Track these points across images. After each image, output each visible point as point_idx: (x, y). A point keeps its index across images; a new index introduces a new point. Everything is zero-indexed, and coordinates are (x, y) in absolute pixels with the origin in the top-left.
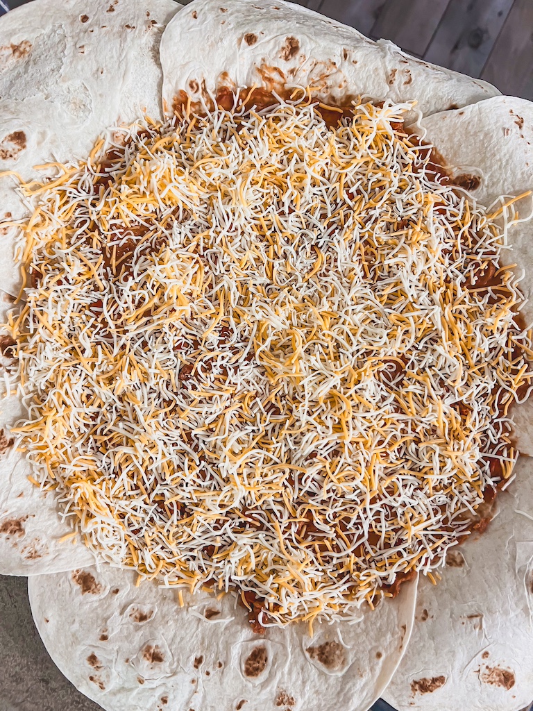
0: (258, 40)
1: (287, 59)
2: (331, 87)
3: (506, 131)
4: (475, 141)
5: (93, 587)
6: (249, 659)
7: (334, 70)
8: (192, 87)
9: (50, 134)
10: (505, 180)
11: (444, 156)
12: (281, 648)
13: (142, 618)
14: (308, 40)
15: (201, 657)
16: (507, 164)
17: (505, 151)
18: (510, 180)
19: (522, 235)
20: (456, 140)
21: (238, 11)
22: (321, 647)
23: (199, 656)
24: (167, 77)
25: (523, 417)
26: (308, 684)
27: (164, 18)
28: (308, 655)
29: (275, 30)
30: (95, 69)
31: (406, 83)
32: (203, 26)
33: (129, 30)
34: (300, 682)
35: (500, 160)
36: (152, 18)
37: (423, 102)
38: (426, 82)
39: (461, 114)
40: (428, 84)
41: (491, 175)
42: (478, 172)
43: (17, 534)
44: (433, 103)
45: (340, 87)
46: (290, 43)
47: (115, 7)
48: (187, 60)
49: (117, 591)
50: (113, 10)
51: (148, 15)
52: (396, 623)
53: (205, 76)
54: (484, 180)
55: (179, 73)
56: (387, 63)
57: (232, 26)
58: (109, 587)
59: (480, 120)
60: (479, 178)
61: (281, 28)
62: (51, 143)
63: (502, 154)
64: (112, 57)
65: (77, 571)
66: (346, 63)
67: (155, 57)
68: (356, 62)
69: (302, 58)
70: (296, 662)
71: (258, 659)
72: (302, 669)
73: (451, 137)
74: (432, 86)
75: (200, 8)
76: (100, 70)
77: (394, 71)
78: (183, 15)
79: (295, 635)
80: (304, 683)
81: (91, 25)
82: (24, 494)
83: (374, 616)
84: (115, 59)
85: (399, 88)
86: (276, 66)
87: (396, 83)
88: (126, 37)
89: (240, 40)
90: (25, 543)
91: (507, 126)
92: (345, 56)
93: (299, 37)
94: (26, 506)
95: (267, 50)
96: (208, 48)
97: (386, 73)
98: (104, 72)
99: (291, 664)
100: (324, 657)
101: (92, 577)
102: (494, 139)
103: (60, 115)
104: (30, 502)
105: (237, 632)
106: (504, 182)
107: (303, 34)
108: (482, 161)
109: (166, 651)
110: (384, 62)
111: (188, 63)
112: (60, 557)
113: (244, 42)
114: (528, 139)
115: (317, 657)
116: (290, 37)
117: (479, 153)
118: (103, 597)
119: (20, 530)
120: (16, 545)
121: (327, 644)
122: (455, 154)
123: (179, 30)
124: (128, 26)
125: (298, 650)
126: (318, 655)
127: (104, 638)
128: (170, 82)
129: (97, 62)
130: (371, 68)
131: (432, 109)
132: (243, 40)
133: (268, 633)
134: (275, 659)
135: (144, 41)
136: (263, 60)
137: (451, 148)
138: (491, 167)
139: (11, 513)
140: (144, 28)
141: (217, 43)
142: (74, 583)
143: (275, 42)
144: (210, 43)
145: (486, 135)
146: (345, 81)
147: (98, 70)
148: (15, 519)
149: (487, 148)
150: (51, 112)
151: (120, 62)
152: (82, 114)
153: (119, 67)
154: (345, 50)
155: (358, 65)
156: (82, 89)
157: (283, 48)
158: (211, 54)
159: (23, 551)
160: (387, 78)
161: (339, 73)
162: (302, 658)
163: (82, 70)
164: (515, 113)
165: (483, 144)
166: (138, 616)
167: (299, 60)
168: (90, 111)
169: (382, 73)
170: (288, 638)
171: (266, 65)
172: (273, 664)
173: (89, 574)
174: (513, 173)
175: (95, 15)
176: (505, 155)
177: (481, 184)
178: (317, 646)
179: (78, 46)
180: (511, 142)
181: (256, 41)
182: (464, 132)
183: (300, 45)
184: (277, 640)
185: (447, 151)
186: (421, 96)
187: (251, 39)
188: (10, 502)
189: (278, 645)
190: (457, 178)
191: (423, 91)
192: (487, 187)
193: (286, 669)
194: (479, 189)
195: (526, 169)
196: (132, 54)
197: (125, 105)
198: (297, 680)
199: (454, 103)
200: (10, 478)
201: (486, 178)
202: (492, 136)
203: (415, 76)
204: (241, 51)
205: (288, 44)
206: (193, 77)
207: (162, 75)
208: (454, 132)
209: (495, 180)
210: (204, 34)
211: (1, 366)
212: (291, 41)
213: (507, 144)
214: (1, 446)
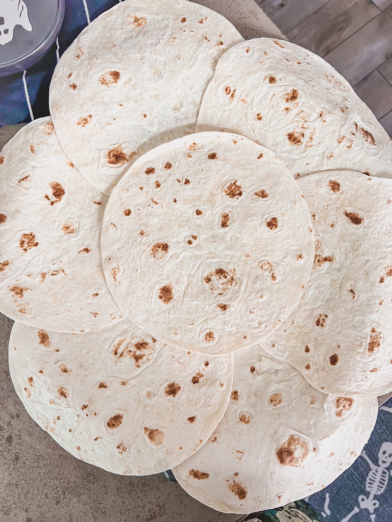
0: (276, 82)
1: (287, 101)
2: (305, 128)
3: (389, 201)
4: (370, 198)
5: (47, 342)
6: (112, 419)
8: (226, 90)
9: (134, 80)
12: (131, 421)
13: (65, 371)
14: (304, 96)
15: (87, 406)
16: (381, 220)
17: (383, 213)
18: (378, 230)
19: (370, 264)
20: (360, 192)
21: (274, 58)
23: (86, 405)
24: (215, 78)
25: (320, 363)
27: (229, 42)
28: (144, 430)
29: (289, 81)
30: (176, 55)
31: (347, 147)
32: (249, 59)
33: (206, 41)
34: (133, 442)
35: (378, 216)
36: (222, 39)
37: (352, 162)
38: (359, 152)
39: (370, 179)
41: (370, 222)
42: (363, 216)
43: (19, 295)
44: (358, 165)
46: (293, 93)
47: (204, 21)
48: (231, 74)
49: (58, 351)
50: (202, 23)
51: (220, 37)
52: (198, 437)
53: (237, 88)
54: (364, 222)
55: (223, 79)
56: (343, 130)
57: (266, 67)
58: (54, 346)
59: (378, 188)
60: (362, 220)
61: (292, 81)
62: (132, 86)
63: (381, 213)
64: (189, 52)
65: (42, 330)
66: (320, 119)
67: (214, 63)
68: (325, 122)
69: (296, 105)
70: (135, 432)
71: (117, 421)
72: (137, 436)
73: (358, 189)
74: (361, 156)
75: (253, 46)
76: (179, 57)
77: (344, 137)
78: (241, 46)
79: (142, 418)
81: (185, 26)
82: (31, 276)
83: (189, 427)
84: (190, 54)
85: (342, 148)
86: (279, 102)
87: (342, 144)
88: (202, 44)
89: (266, 78)
90: (21, 302)
92: (321, 115)
93: (300, 92)
94: (30, 282)
95: (279, 91)
96: (246, 73)
97: (339, 136)
98: (181, 59)
99: (132, 431)
100: (152, 435)
101: (48, 337)
102: (380, 203)
103: (144, 73)
104: (33, 281)
105: (111, 402)
106: (375, 229)
107: (303, 91)
108: (369, 211)
109: (70, 394)
110: (341, 129)
111: (230, 76)
112: (36, 319)
113: (268, 80)
115: (148, 434)
116: (295, 89)
117: (369, 206)
118: (49, 350)
119: (21, 294)
120: (16, 301)
121: (157, 430)
123: (234, 55)
124: (206, 38)
125: (140, 426)
126: (149, 433)
127: (41, 372)
128: (215, 82)
129: (179, 51)
130: (332, 129)
131: (355, 168)
132: (268, 79)
133: (128, 410)
134: (126, 424)
135: (211, 52)
136: (274, 95)
137: (355, 195)
138: (372, 217)
139: (20, 283)
140: (215, 44)
141: (252, 73)
142: (37, 335)
143: (285, 88)
144: (248, 71)
145: (377, 198)
147: (177, 56)
148: (21, 287)
149: (374, 205)
150: (140, 69)
151: (192, 58)
152: (157, 77)
153: (190, 60)
154: (322, 112)
155: (325, 124)
156: (163, 63)
157: (288, 94)
158: (246, 77)
159: (18, 306)
160: (339, 139)
161: (313, 123)
162: (140, 431)
163: (169, 52)
165: (374, 202)
166: (63, 369)
167: (294, 105)
168: (162, 78)
169: (337, 135)
171: (274, 99)
172: (123, 427)
173: (47, 335)
174: (382, 228)
175: (190, 21)
176: (382, 215)
177: (362, 224)
178: (151, 429)
179: (172, 37)
180: (388, 209)
181: (274, 82)
182: (366, 190)
183: (298, 96)
185: (352, 196)
186: (353, 158)
187: (272, 80)
188: (22, 277)
189: (130, 418)
190: (351, 214)
191: (355, 156)
192: (365, 227)
194: (359, 226)
196: (201, 56)
197: (184, 82)
199: (368, 172)
200: (27, 264)
201: (366, 222)
202: (379, 201)
203: (355, 146)
204: (263, 84)
205: (292, 92)
206: (229, 86)
207: (213, 76)
208: (361, 188)
209: (370, 225)
210: (247, 64)
211: (49, 199)
212: (295, 92)
213: (386, 209)
214: (30, 244)
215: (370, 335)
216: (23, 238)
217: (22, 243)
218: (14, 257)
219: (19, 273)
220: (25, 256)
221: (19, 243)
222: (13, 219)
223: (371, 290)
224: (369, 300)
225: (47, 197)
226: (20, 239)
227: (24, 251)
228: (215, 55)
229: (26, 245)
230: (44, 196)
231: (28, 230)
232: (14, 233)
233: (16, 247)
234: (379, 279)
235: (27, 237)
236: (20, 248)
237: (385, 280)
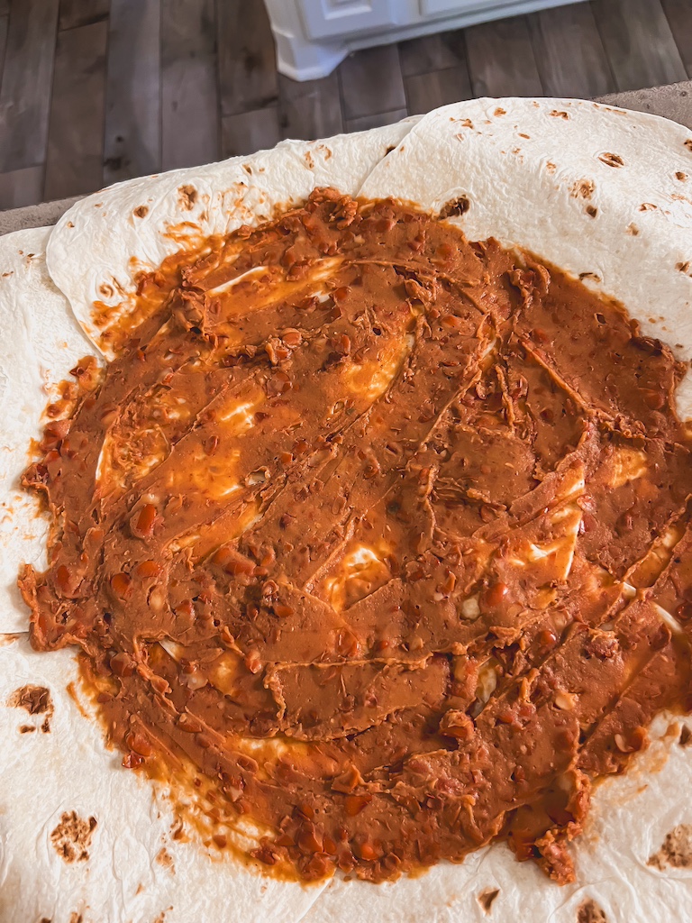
0: (149, 208)
1: (189, 208)
2: (252, 208)
3: (459, 137)
4: (434, 164)
7: (246, 190)
8: (104, 292)
10: (492, 181)
11: (412, 200)
12: (613, 884)
14: (201, 179)
16: (482, 164)
17: (472, 153)
18: (497, 177)
19: (549, 220)
20: (414, 176)
21: (115, 198)
22: (663, 847)
24: (72, 298)
26: (682, 910)
27: (39, 246)
28: (654, 869)
29: (162, 191)
31: (326, 158)
32: (85, 229)
33: (8, 278)
34: (669, 916)
35: (473, 165)
36: (27, 252)
37: (356, 164)
38: (347, 145)
39: (402, 149)
40: (350, 145)
41: (475, 185)
42: (458, 191)
44: (367, 158)
45: (262, 201)
46: (185, 192)
48: (85, 270)
51: (22, 253)
53: (113, 273)
54: (470, 195)
55: (83, 287)
56: (296, 152)
57: (115, 212)
59: (425, 144)
60: (464, 196)
61: (167, 185)
63: (471, 159)
66: (254, 176)
67: (49, 286)
68: (263, 170)
69: (206, 199)
70: (645, 891)
72: (660, 894)
73: (408, 178)
75: (73, 216)
77: (308, 155)
78: (58, 231)
79: (619, 854)
80: (675, 912)
82: (144, 884)
84: (7, 312)
85: (323, 166)
86: (182, 220)
87: (317, 164)
88: (8, 285)
89: (131, 220)
91: (457, 133)
92: (249, 171)
93: (190, 182)
94: (154, 899)
95: (165, 212)
96: (100, 245)
97: (301, 161)
99: (641, 898)
100: (677, 857)
102: (452, 150)
104: (157, 891)
105: (538, 903)
106: (492, 183)
107: (194, 177)
108: (456, 177)
110: (293, 153)
111: (87, 272)
113: (136, 219)
114: (487, 133)
115: (668, 865)
116: (180, 186)
117: (447, 172)
121: (669, 837)
122: (423, 190)
123: (61, 247)
124: (5, 275)
125: (636, 871)
126: (668, 860)
128: (78, 300)
130: (282, 165)
131: (370, 164)
132: (133, 216)
133: (582, 875)
134: (614, 904)
135: (29, 278)
136: (166, 223)
137: (415, 186)
138: (468, 177)
140: (23, 266)
141: (108, 235)
143: (169, 200)
144: (100, 239)
145: (441, 153)
146: (263, 194)
149: (451, 164)
151: (14, 313)
153: (15, 318)
154: (245, 166)
155: (267, 171)
157: (180, 201)
158: (107, 249)
160: (305, 164)
161: (252, 190)
162: (650, 880)
164: (456, 118)
165: (445, 162)
167: (204, 201)
169: (295, 163)
170: (612, 864)
171: (172, 227)
172: (617, 913)
174: (496, 169)
176: (474, 158)
177: (471, 201)
178: (658, 849)
180: (471, 144)
181: (147, 210)
182: (417, 164)
183: (196, 188)
184: (599, 877)
185: (412, 193)
186: (350, 159)
187: (141, 212)
188: (129, 908)
189: (606, 883)
190: (442, 211)
191: (350, 153)
192: (479, 198)
193: (639, 910)
194: (472, 206)
195: (505, 157)
196: (23, 298)
197: (40, 352)
198: (663, 915)
199: (388, 146)
200: (114, 874)
201: (471, 191)
202: (448, 150)
203: (333, 146)
204: (137, 228)
205: (182, 194)
206: (100, 283)
207: (67, 299)
208: (408, 171)
209: (482, 187)
210: (89, 235)
211: (32, 729)
212: (184, 190)
213: (469, 147)
214: (81, 836)
215: (688, 277)
216: (59, 842)
217: (66, 851)
218: (77, 892)
219: (116, 908)
220: (96, 866)
221: (59, 859)
222: (7, 832)
223: (599, 241)
224: (617, 252)
225: (25, 730)
226: (55, 850)
227: (84, 860)
228: (38, 274)
229: (76, 849)
230: (19, 732)
231: (53, 819)
232: (32, 853)
233: (63, 871)
234: (587, 217)
235: (63, 832)
236: (70, 865)
237: (594, 207)
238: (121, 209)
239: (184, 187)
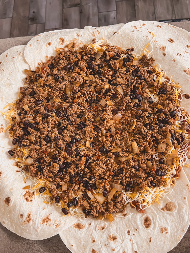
0: (52, 43)
1: (62, 44)
2: (78, 45)
3: (133, 31)
4: (126, 38)
5: (82, 226)
6: (145, 223)
7: (77, 40)
8: (39, 65)
9: (4, 97)
10: (140, 44)
11: (120, 47)
12: (153, 214)
13: (103, 228)
14: (65, 36)
15: (129, 231)
16: (138, 39)
17: (136, 36)
18: (142, 43)
19: (154, 56)
20: (120, 41)
21: (42, 39)
22: (165, 206)
23: (128, 231)
25: (185, 104)
26: (168, 220)
27: (22, 51)
28: (162, 211)
29: (55, 38)
30: (9, 73)
31: (98, 34)
32: (35, 47)
33: (14, 58)
34: (165, 221)
35: (136, 39)
36: (19, 52)
37: (106, 36)
38: (104, 31)
39: (118, 33)
40: (105, 31)
41: (136, 45)
42: (131, 46)
43: (49, 222)
44: (109, 34)
45: (81, 44)
46: (61, 40)
47: (7, 55)
49: (90, 224)
50: (7, 56)
51: (18, 52)
52: (184, 185)
53: (42, 60)
54: (134, 47)
55: (34, 63)
56: (90, 31)
57: (42, 43)
58: (87, 224)
59: (124, 32)
60: (133, 47)
61: (56, 37)
62: (6, 99)
63: (135, 38)
64: (13, 67)
65: (74, 224)
66: (79, 37)
67: (25, 62)
68: (82, 35)
69: (66, 42)
70: (160, 216)
71: (147, 221)
72: (163, 216)
73: (119, 41)
74: (106, 31)
75: (31, 43)
76: (11, 73)
77: (94, 32)
78: (27, 47)
79: (155, 207)
80: (166, 221)
81: (3, 63)
82: (45, 208)
83: (176, 187)
84: (14, 67)
85: (97, 36)
86: (60, 47)
88: (14, 60)
89: (47, 46)
90: (53, 223)
91: (132, 30)
92: (78, 35)
93: (63, 37)
94: (47, 211)
95: (56, 45)
96: (39, 52)
97: (91, 34)
98: (12, 72)
99: (159, 217)
100: (168, 209)
101: (80, 224)
102: (131, 35)
103: (5, 90)
105: (136, 217)
106: (140, 45)
107: (63, 35)
108: (131, 42)
109: (116, 235)
110: (90, 32)
111: (35, 59)
112: (66, 222)
113: (48, 46)
114: (140, 31)
115: (166, 210)
116: (60, 38)
117: (129, 41)
118: (86, 228)
119: (49, 220)
120: (50, 225)
121: (166, 204)
122: (122, 45)
123: (28, 51)
124: (13, 58)
125: (158, 211)
126: (166, 209)
127: (94, 241)
128: (32, 66)
129: (9, 71)
130: (87, 34)
131: (109, 36)
133: (146, 211)
134: (153, 218)
135: (19, 59)
136: (56, 47)
137: (121, 43)
138: (134, 43)
139: (44, 216)
140: (18, 56)
141: (41, 49)
142: (75, 228)
143: (57, 41)
144: (39, 50)
145: (128, 35)
146: (81, 42)
147: (10, 73)
148: (46, 217)
149: (130, 38)
150: (1, 91)
151: (15, 68)
152: (11, 87)
153: (16, 69)
154: (77, 34)
156: (8, 80)
157: (60, 42)
158: (40, 53)
159: (53, 226)
160: (93, 35)
161: (79, 41)
162: (161, 213)
163: (6, 75)
164: (132, 26)
165: (129, 38)
166: (101, 228)
168: (13, 85)
169: (90, 34)
170: (153, 209)
171: (57, 49)
172: (153, 220)
173: (78, 223)
174: (141, 41)
175: (3, 60)
176: (136, 37)
177: (134, 49)
178: (164, 207)
179: (1, 70)
180: (136, 33)
181: (51, 44)
182: (121, 38)
183: (64, 39)
184: (150, 212)
185: (120, 45)
186: (104, 35)
187: (49, 44)
188: (42, 213)
189: (151, 213)
191: (104, 33)
192: (136, 48)
193: (158, 219)
194: (134, 50)
195: (144, 38)
196: (18, 64)
198: (164, 221)
199: (114, 32)
200: (38, 205)
201: (135, 46)
202: (130, 35)
203: (100, 31)
204: (48, 48)
205: (60, 40)
206: (38, 62)
207: (29, 65)
208: (119, 39)
209: (137, 45)
210: (36, 49)
211: (19, 171)
212: (61, 39)
213: (135, 34)
214: (31, 196)
215: (186, 74)
216: (25, 197)
217: (27, 199)
218: (29, 209)
219: (38, 212)
220: (34, 203)
221: (25, 201)
222: (13, 194)
223: (165, 62)
224: (170, 65)
225: (17, 171)
226: (24, 199)
227: (31, 202)
228: (22, 58)
229: (29, 199)
230: (16, 172)
231: (24, 192)
232: (19, 199)
233: (26, 204)
234: (163, 56)
235: (26, 195)
236: (28, 202)
237: (165, 53)
238: (44, 42)
239: (61, 38)
